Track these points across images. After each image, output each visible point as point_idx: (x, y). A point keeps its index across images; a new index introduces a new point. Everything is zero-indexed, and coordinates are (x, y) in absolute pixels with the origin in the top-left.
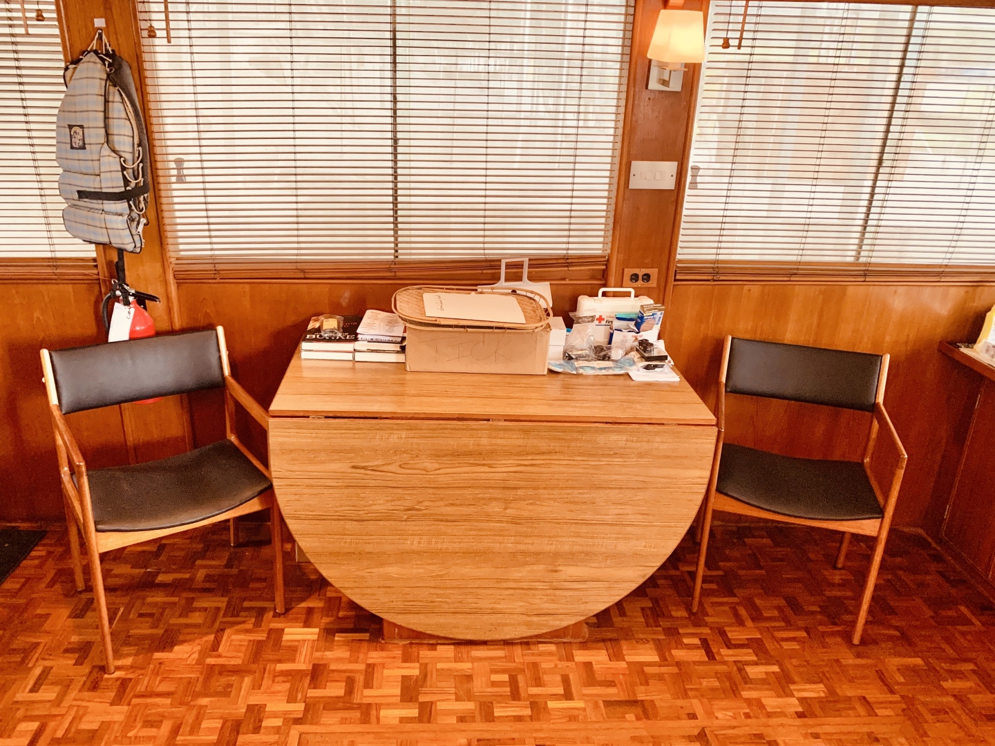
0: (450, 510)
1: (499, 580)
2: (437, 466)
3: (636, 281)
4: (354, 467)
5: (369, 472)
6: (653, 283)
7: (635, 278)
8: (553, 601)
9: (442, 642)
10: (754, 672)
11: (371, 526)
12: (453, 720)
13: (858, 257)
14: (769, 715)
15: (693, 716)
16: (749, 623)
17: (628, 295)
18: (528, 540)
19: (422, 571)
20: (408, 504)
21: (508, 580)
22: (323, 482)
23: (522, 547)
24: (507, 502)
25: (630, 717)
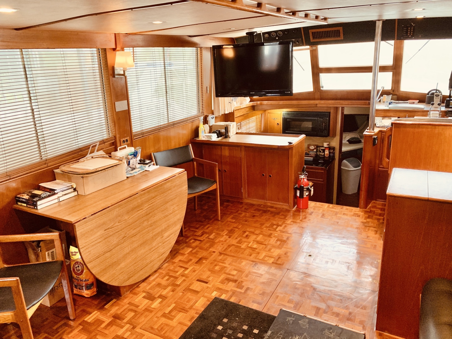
0: (135, 231)
1: (150, 249)
2: (128, 217)
3: (124, 143)
4: (105, 230)
5: (110, 230)
6: (129, 142)
7: (124, 141)
8: (164, 248)
9: (140, 283)
10: (212, 237)
11: (114, 251)
12: (171, 293)
13: (168, 121)
14: (225, 241)
15: (214, 252)
16: (197, 230)
17: (125, 148)
18: (155, 230)
19: (130, 259)
20: (123, 236)
21: (152, 248)
22: (96, 242)
23: (154, 234)
24: (148, 220)
25: (204, 261)
